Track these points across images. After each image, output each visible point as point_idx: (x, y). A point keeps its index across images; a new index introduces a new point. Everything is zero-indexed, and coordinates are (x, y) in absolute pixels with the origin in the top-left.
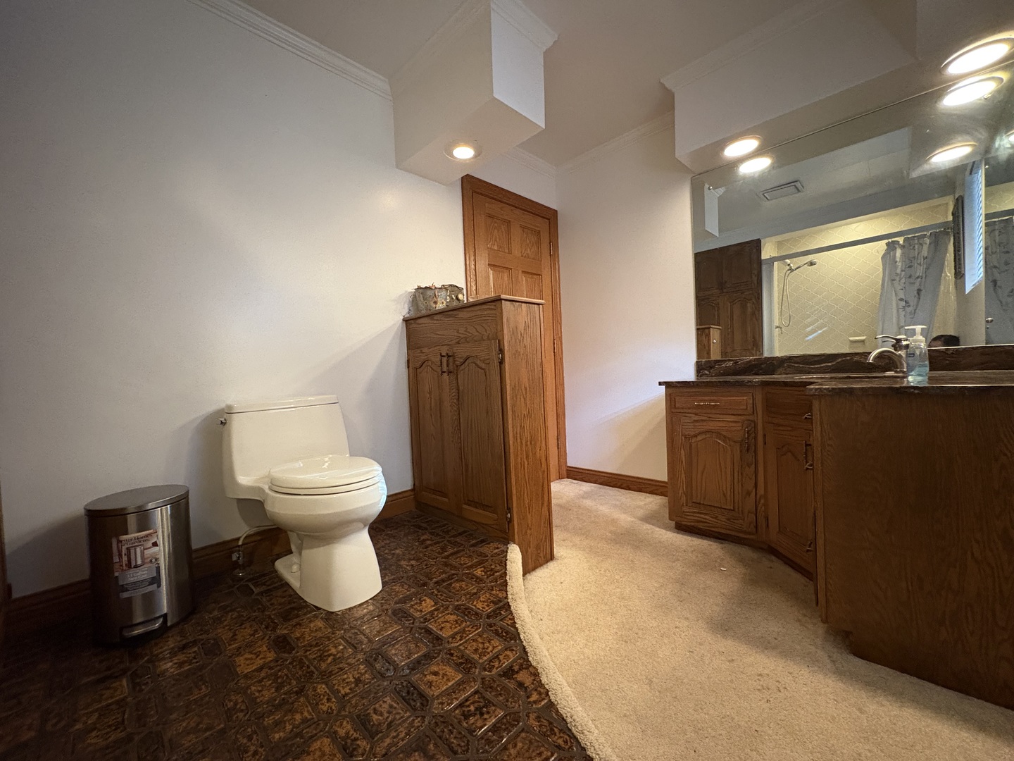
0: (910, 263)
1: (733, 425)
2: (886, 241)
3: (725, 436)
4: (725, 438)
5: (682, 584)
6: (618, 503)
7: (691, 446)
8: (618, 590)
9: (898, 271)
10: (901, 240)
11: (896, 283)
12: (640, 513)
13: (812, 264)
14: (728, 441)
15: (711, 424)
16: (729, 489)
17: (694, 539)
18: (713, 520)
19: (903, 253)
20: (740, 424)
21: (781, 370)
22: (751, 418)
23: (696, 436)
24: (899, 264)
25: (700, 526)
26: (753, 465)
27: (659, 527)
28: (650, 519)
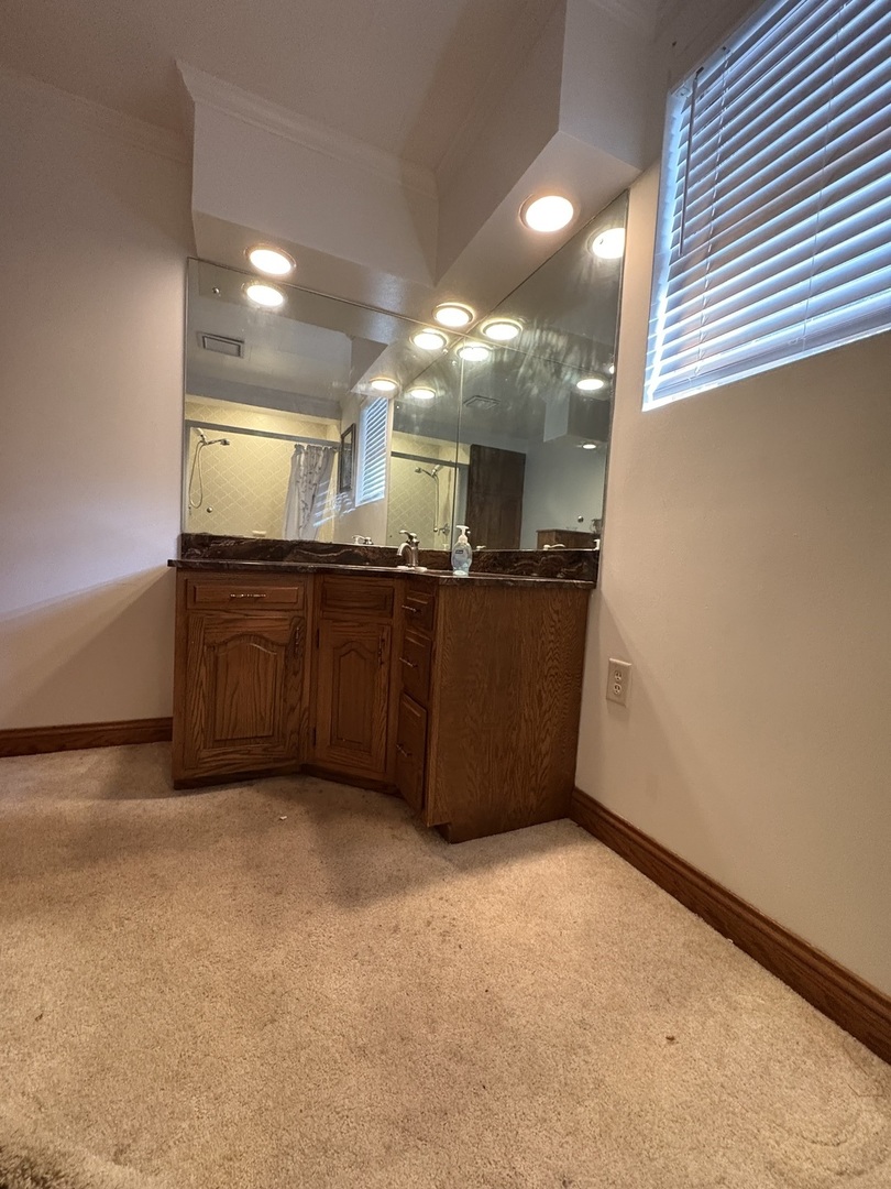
0: (311, 467)
1: (278, 623)
2: (295, 443)
3: (267, 640)
4: (266, 642)
5: (257, 867)
6: (30, 784)
7: (217, 658)
8: (176, 942)
9: (302, 474)
10: (305, 445)
11: (300, 485)
12: (94, 786)
13: (225, 443)
14: (270, 645)
15: (250, 624)
16: (268, 708)
17: (216, 794)
18: (245, 757)
19: (306, 459)
20: (287, 622)
21: (290, 556)
22: (300, 614)
23: (225, 643)
24: (302, 468)
25: (224, 771)
26: (300, 673)
27: (148, 797)
28: (119, 789)
